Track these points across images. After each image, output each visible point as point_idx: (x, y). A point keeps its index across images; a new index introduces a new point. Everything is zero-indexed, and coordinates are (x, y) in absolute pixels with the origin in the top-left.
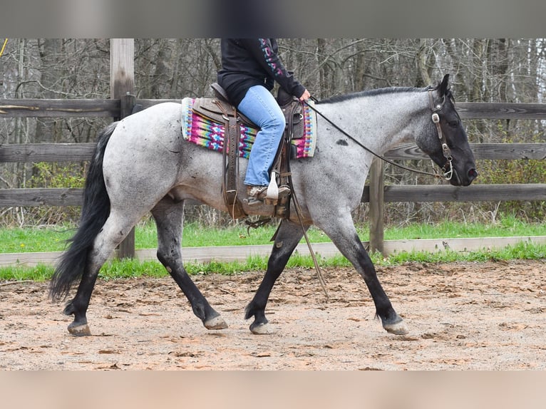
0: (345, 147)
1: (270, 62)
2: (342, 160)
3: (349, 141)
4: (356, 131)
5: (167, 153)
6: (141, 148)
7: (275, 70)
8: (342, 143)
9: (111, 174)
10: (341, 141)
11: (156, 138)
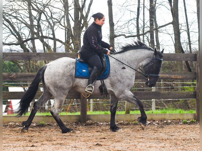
0: (125, 69)
1: (94, 45)
2: (124, 75)
3: (126, 67)
4: (128, 62)
5: (67, 76)
6: (57, 76)
7: (96, 47)
8: (124, 68)
9: (49, 86)
10: (123, 67)
11: (63, 72)
